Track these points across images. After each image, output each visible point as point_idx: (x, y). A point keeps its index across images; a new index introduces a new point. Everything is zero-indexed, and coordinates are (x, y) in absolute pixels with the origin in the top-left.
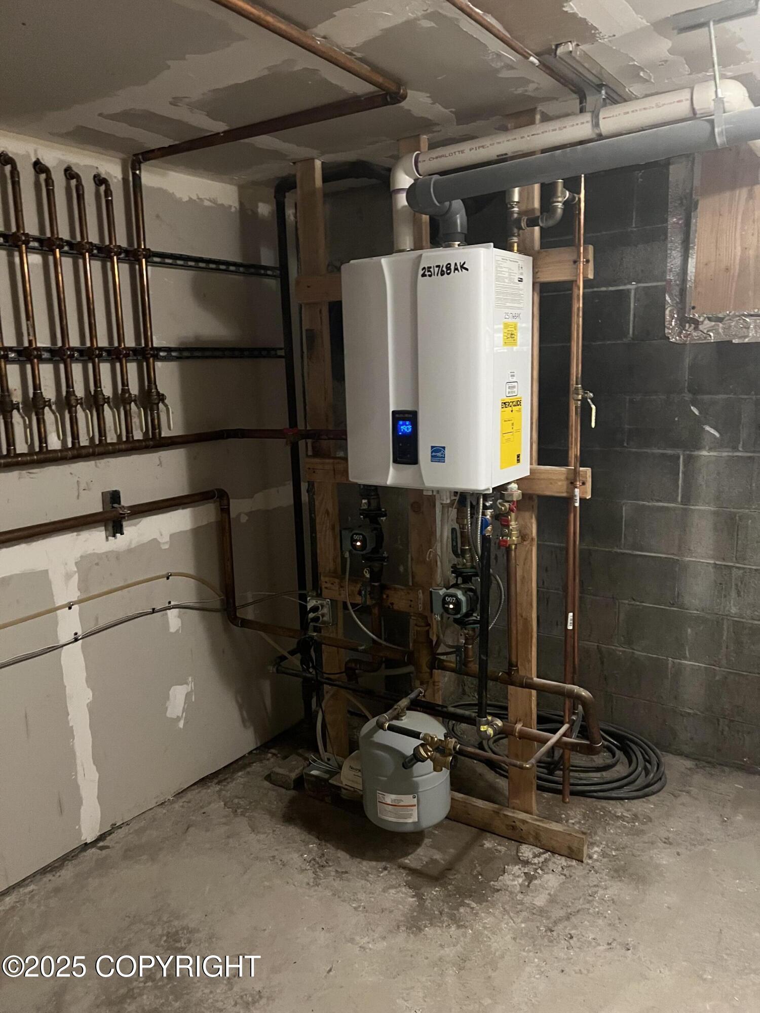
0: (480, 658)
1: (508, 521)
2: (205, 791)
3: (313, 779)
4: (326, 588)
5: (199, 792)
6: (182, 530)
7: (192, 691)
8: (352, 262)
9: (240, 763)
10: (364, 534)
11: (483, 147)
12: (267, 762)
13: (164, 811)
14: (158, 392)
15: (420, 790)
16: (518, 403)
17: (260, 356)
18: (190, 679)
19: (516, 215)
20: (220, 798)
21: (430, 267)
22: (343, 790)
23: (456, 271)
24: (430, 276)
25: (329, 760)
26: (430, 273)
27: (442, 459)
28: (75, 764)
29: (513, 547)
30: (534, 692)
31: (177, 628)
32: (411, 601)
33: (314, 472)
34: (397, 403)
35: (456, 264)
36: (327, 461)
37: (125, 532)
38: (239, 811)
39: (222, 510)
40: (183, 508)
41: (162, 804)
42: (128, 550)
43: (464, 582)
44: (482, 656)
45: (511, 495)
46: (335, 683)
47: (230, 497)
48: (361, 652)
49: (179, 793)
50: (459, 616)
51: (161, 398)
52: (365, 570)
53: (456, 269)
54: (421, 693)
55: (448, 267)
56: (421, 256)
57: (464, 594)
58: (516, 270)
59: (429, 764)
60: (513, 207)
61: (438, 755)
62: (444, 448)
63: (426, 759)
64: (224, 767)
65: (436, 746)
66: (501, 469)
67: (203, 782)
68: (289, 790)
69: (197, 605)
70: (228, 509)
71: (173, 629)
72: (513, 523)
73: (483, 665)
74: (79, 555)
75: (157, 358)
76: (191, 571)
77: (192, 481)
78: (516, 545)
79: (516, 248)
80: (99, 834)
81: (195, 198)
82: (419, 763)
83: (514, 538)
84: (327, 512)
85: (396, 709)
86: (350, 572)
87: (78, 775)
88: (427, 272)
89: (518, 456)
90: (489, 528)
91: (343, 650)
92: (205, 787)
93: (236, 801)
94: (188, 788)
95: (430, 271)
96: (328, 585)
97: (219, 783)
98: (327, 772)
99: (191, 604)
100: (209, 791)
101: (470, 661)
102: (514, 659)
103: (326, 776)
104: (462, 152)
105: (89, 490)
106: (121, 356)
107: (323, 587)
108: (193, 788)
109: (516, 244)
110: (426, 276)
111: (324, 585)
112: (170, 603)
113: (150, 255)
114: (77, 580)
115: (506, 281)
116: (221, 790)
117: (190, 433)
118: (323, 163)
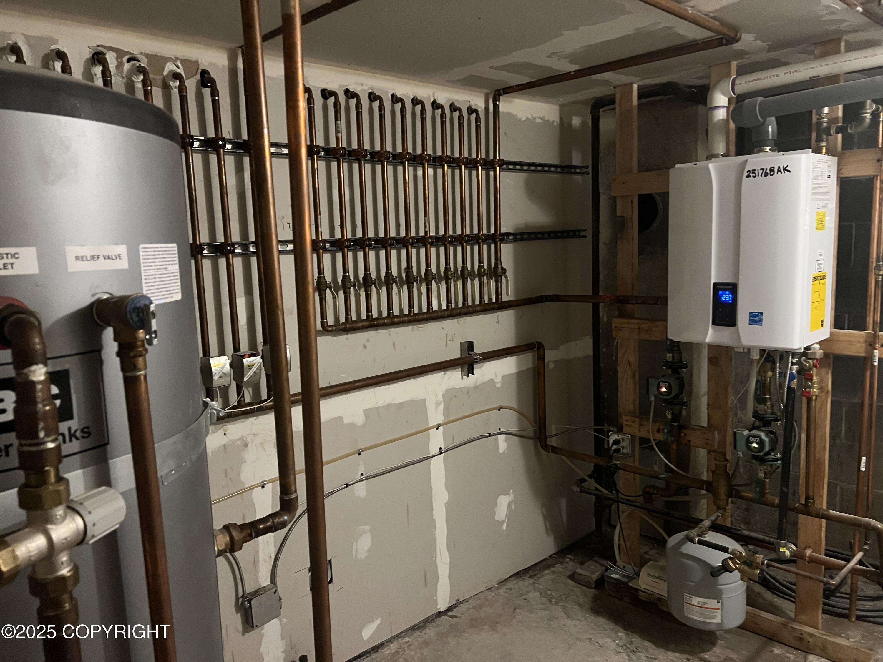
0: (781, 490)
1: (811, 376)
2: (521, 582)
3: (612, 581)
4: (627, 425)
5: (517, 583)
6: (510, 373)
7: (512, 501)
8: (677, 166)
9: (544, 563)
10: (670, 382)
11: (797, 71)
12: (567, 565)
13: (493, 594)
14: (502, 267)
15: (723, 597)
16: (824, 278)
17: (568, 237)
18: (511, 491)
19: (825, 125)
20: (535, 590)
21: (755, 170)
22: (640, 593)
23: (779, 173)
24: (754, 177)
25: (624, 567)
26: (754, 175)
27: (759, 323)
28: (436, 549)
29: (814, 398)
30: (824, 521)
31: (504, 450)
32: (708, 439)
33: (620, 330)
34: (718, 275)
35: (779, 167)
36: (632, 321)
37: (475, 373)
38: (553, 600)
39: (539, 358)
40: (511, 356)
41: (490, 589)
42: (474, 387)
43: (764, 426)
44: (784, 489)
45: (815, 354)
46: (634, 504)
47: (545, 348)
48: (661, 479)
49: (501, 582)
50: (762, 454)
51: (504, 271)
52: (668, 411)
53: (779, 171)
54: (719, 516)
55: (772, 170)
56: (746, 161)
57: (767, 435)
58: (826, 169)
59: (737, 574)
60: (823, 118)
61: (746, 568)
62: (762, 314)
63: (734, 570)
64: (533, 565)
65: (743, 560)
66: (811, 331)
67: (519, 575)
68: (591, 588)
69: (517, 433)
70: (544, 358)
71: (501, 451)
72: (814, 377)
73: (784, 497)
74: (444, 389)
75: (502, 241)
76: (515, 406)
77: (518, 335)
78: (816, 396)
79: (824, 151)
80: (448, 606)
81: (530, 117)
82: (727, 573)
83: (815, 390)
84: (629, 363)
85: (701, 527)
86: (654, 413)
87: (437, 558)
88: (752, 174)
89: (822, 321)
90: (795, 381)
91: (638, 475)
92: (521, 579)
93: (549, 592)
94: (507, 578)
95: (755, 173)
96: (629, 423)
97: (531, 577)
98: (625, 576)
99: (514, 432)
100: (525, 583)
101: (767, 493)
102: (811, 494)
103: (625, 580)
104: (777, 76)
105: (453, 341)
106: (480, 241)
107: (624, 424)
108: (511, 579)
109: (824, 148)
110: (750, 177)
111: (625, 423)
112: (500, 429)
113: (502, 163)
114: (442, 409)
115: (820, 178)
116: (534, 583)
117: (518, 299)
118: (638, 86)
